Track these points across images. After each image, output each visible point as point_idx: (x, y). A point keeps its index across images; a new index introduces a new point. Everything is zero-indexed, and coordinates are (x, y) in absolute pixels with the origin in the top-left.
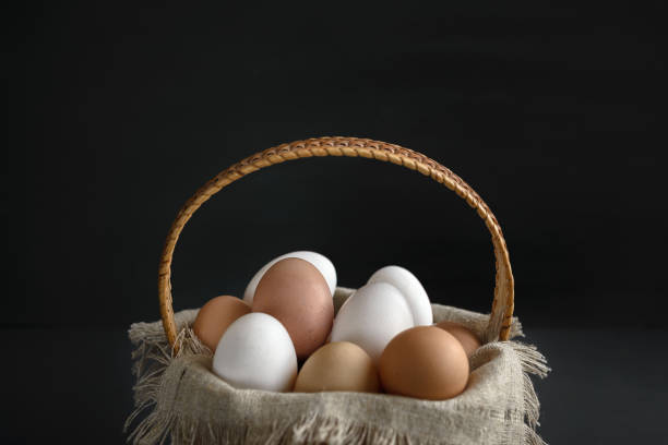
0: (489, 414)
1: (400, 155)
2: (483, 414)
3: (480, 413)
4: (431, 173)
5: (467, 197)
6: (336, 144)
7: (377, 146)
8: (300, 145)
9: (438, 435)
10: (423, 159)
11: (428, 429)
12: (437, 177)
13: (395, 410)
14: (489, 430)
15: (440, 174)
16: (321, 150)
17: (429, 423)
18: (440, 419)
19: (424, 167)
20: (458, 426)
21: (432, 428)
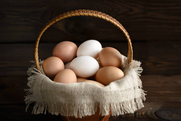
0: (128, 90)
1: (101, 15)
2: (127, 91)
3: (126, 91)
4: (109, 21)
5: (120, 28)
6: (83, 12)
7: (94, 12)
8: (72, 12)
9: (118, 100)
10: (108, 16)
11: (115, 100)
12: (111, 22)
13: (107, 97)
14: (130, 94)
15: (112, 21)
16: (78, 14)
17: (115, 98)
18: (118, 96)
19: (108, 19)
20: (122, 96)
21: (116, 99)
